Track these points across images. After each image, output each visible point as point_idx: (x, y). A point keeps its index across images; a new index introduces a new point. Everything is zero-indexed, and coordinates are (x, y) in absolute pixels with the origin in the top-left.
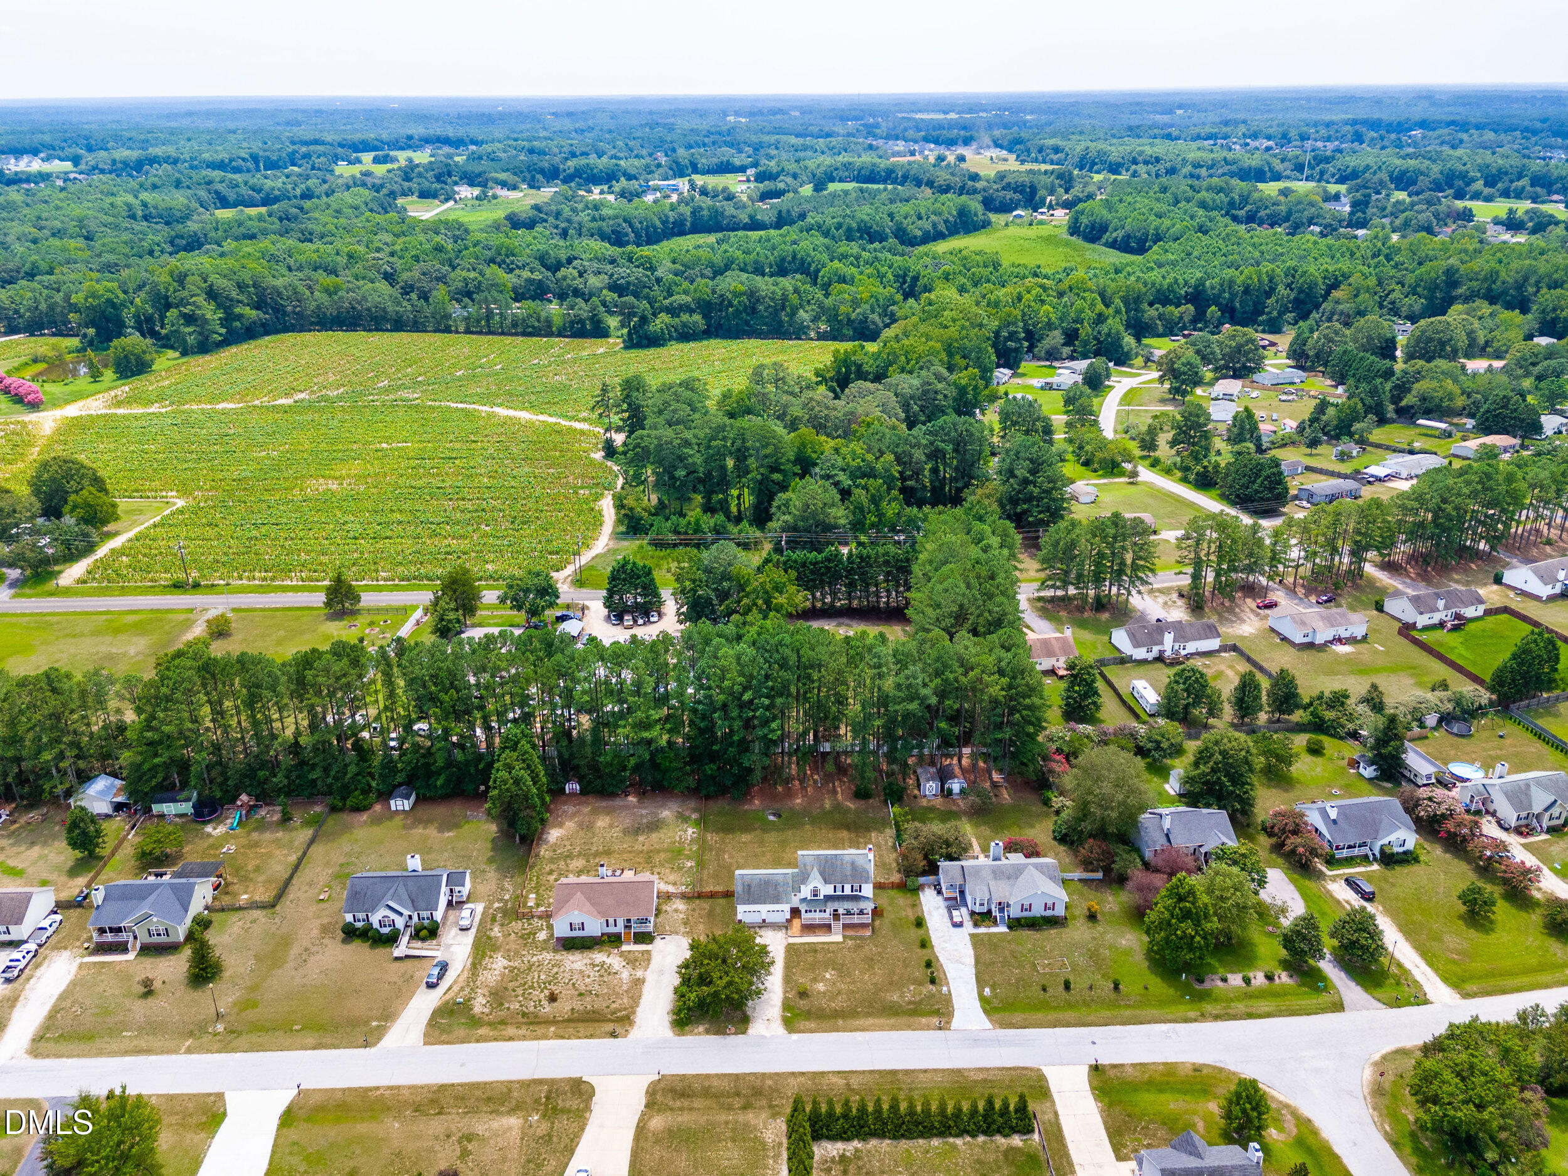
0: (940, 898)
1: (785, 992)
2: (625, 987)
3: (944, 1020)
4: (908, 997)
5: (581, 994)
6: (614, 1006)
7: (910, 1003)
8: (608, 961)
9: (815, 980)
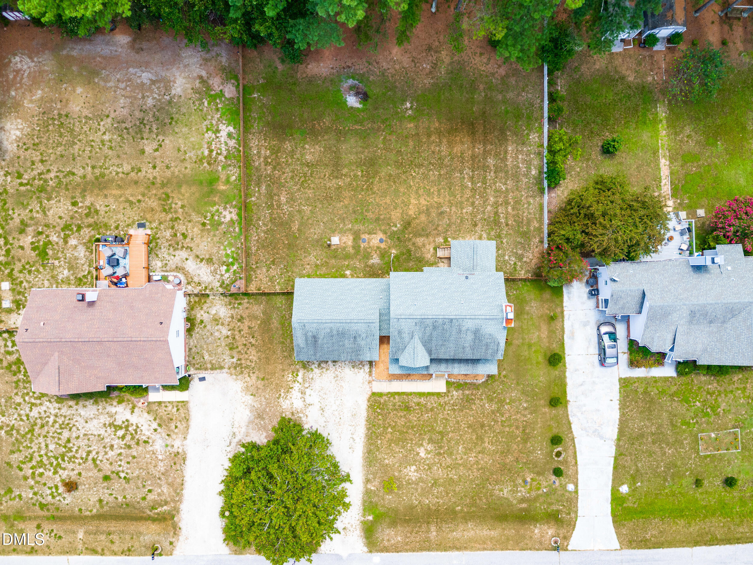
0: (592, 303)
1: (368, 481)
2: (161, 467)
3: (562, 532)
4: (522, 492)
5: (106, 478)
6: (150, 497)
7: (523, 500)
8: (134, 419)
9: (405, 462)
